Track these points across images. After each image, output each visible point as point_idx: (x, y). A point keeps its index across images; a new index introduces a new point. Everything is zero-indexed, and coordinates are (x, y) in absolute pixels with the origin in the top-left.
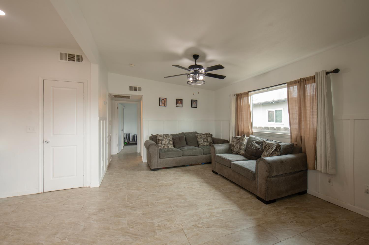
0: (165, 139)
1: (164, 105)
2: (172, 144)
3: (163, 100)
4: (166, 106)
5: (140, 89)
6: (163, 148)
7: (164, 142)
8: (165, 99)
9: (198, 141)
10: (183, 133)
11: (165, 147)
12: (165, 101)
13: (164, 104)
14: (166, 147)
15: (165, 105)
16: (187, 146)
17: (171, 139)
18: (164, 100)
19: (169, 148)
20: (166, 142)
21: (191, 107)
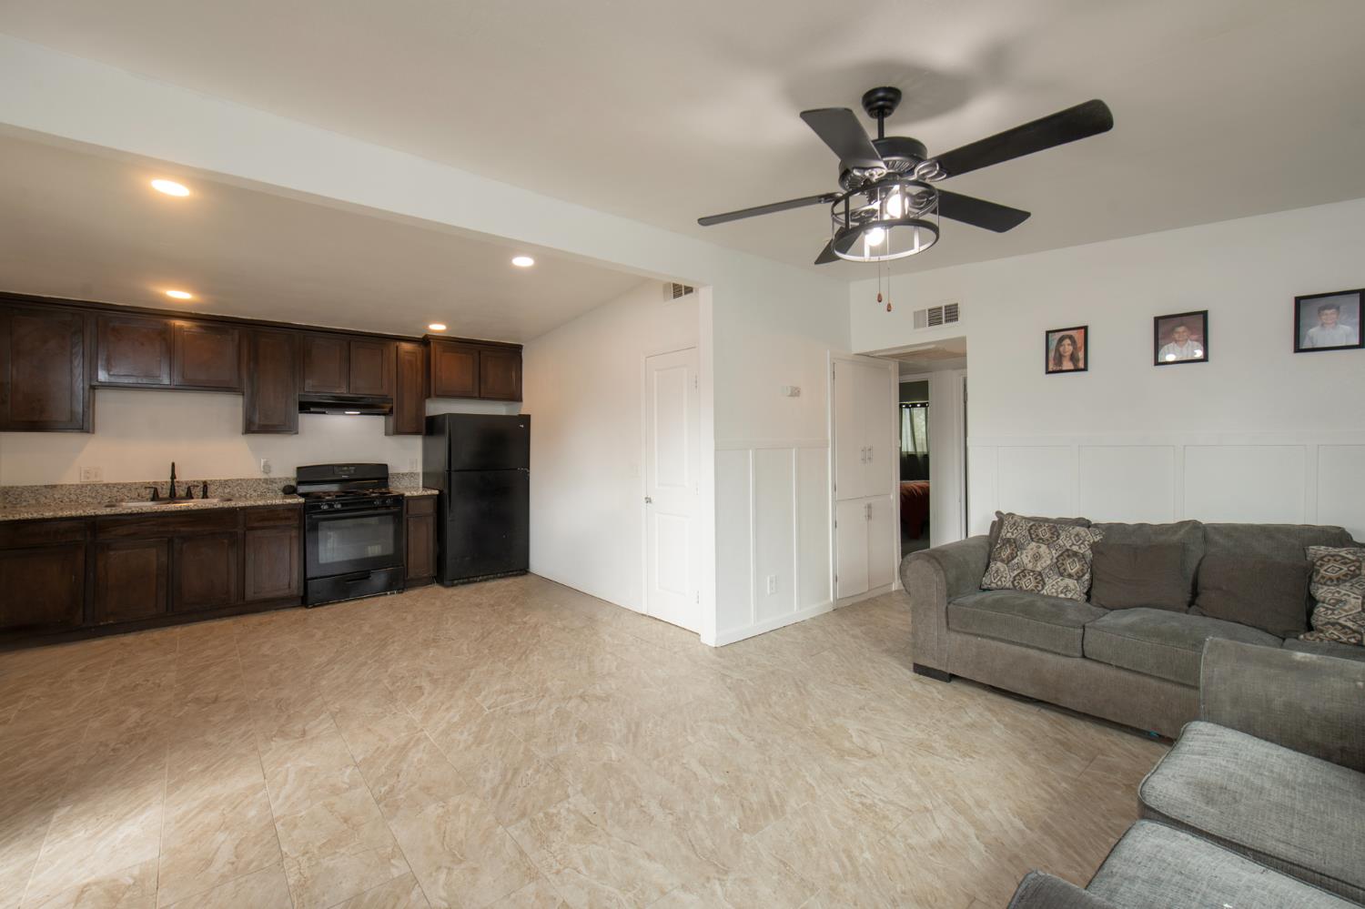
0: (1034, 544)
1: (1072, 368)
2: (1079, 579)
3: (1067, 341)
4: (1085, 369)
5: (952, 313)
6: (1009, 584)
7: (1025, 558)
8: (1078, 335)
9: (1312, 602)
10: (1195, 525)
11: (1022, 582)
12: (1080, 342)
13: (1073, 358)
14: (1028, 583)
15: (1081, 365)
16: (1187, 612)
17: (1085, 550)
18: (1071, 337)
19: (1044, 592)
20: (1037, 557)
21: (1298, 349)
